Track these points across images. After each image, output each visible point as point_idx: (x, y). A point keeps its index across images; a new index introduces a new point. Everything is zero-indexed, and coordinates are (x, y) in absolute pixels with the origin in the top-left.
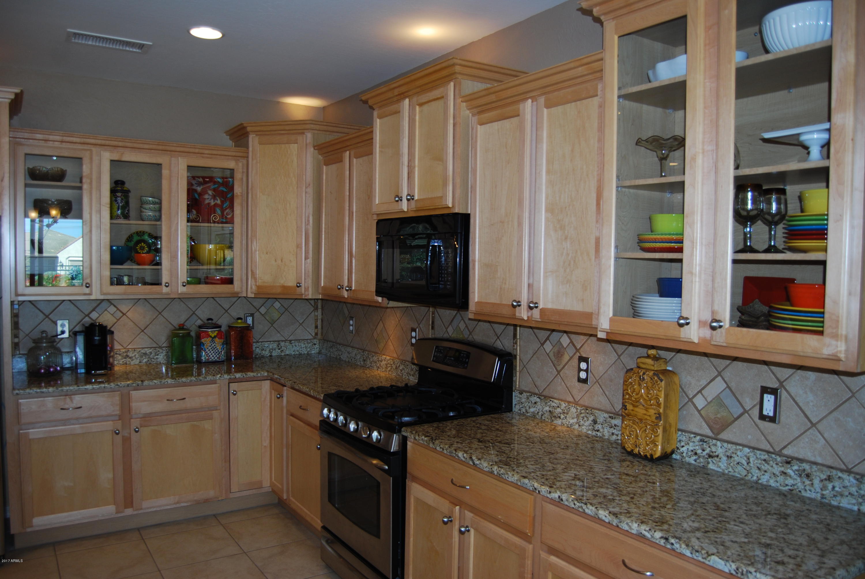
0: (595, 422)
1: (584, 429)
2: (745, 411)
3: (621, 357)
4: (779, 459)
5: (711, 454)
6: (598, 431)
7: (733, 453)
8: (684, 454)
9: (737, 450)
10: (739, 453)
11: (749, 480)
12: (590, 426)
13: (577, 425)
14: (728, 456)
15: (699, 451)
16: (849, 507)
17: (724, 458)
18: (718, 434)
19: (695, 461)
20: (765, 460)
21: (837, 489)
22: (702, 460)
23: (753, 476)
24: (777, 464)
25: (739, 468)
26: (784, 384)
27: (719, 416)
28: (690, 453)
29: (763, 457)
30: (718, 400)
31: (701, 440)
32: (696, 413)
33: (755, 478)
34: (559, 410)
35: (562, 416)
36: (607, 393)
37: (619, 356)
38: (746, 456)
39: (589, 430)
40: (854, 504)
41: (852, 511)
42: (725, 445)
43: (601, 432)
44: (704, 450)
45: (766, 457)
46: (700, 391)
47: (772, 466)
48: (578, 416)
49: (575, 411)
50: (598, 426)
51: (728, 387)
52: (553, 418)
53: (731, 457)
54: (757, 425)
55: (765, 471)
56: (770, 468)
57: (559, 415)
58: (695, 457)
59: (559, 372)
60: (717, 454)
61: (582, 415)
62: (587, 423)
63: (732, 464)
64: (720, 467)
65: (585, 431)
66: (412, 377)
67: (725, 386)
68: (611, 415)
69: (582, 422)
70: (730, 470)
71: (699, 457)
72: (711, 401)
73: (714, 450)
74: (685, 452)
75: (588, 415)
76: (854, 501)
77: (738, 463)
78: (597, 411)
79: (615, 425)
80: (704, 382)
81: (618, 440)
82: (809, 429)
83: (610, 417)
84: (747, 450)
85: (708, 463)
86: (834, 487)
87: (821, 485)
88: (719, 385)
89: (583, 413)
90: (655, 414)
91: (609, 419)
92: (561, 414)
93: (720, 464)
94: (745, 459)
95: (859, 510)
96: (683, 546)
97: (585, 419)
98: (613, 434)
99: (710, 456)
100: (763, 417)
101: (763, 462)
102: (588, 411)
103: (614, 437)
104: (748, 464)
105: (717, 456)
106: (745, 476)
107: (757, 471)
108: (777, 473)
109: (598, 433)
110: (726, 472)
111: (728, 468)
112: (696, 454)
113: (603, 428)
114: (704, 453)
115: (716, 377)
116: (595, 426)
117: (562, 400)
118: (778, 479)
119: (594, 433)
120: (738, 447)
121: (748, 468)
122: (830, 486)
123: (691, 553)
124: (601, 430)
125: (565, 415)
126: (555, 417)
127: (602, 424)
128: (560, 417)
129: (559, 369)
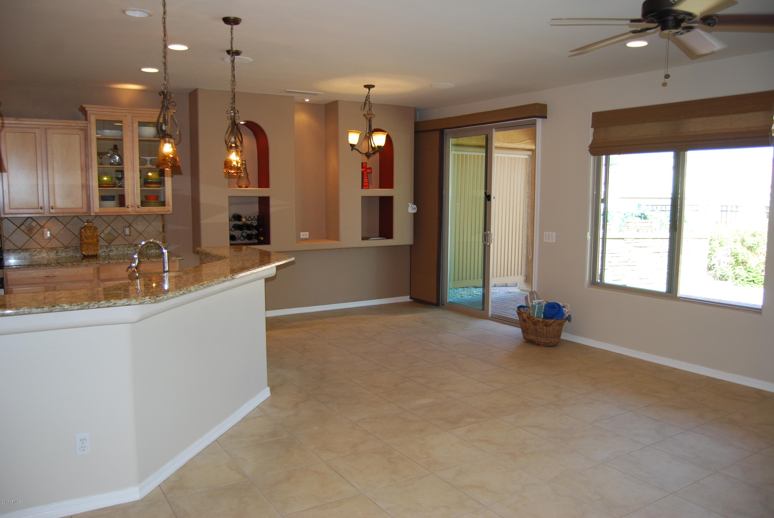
0: (57, 252)
1: (52, 256)
2: (119, 235)
4: (133, 245)
5: (110, 250)
6: (59, 255)
7: (118, 248)
8: (100, 253)
9: (119, 246)
10: (120, 247)
11: (124, 254)
12: (54, 254)
14: (116, 249)
15: (106, 251)
16: (154, 252)
17: (115, 250)
18: (111, 244)
19: (105, 254)
20: (129, 247)
21: (150, 249)
22: (107, 253)
23: (125, 252)
24: (133, 247)
25: (121, 252)
26: (131, 224)
27: (110, 238)
28: (102, 252)
29: (128, 246)
30: (109, 233)
31: (106, 247)
32: (102, 239)
33: (126, 253)
35: (38, 254)
37: (65, 226)
38: (123, 247)
39: (54, 256)
40: (155, 251)
41: (154, 253)
42: (115, 246)
44: (107, 250)
45: (129, 246)
46: (102, 232)
47: (131, 248)
49: (46, 250)
50: (58, 254)
51: (113, 228)
52: (32, 257)
53: (118, 249)
54: (124, 238)
55: (129, 250)
56: (131, 249)
58: (104, 253)
59: (31, 237)
60: (112, 250)
62: (53, 254)
63: (118, 251)
64: (114, 253)
65: (52, 257)
67: (111, 228)
68: (65, 248)
69: (50, 254)
70: (118, 253)
71: (106, 252)
72: (107, 234)
73: (111, 249)
74: (100, 252)
75: (53, 251)
76: (155, 250)
77: (120, 250)
78: (58, 248)
80: (104, 229)
81: (70, 256)
82: (140, 235)
83: (65, 249)
84: (123, 245)
85: (110, 253)
86: (149, 248)
87: (146, 249)
88: (109, 229)
89: (50, 251)
90: (96, 240)
91: (65, 250)
93: (114, 252)
94: (122, 248)
95: (156, 252)
96: (154, 259)
98: (67, 254)
99: (110, 251)
100: (126, 236)
101: (128, 248)
102: (53, 249)
103: (68, 256)
104: (123, 249)
105: (113, 250)
106: (123, 253)
107: (127, 251)
108: (133, 250)
109: (60, 256)
110: (116, 254)
111: (117, 253)
112: (105, 252)
113: (62, 254)
114: (108, 250)
115: (108, 226)
116: (57, 254)
118: (133, 251)
119: (57, 257)
120: (120, 245)
121: (124, 251)
122: (148, 248)
123: (156, 260)
124: (61, 255)
125: (40, 254)
126: (34, 256)
127: (61, 252)
128: (36, 255)
129: (31, 236)
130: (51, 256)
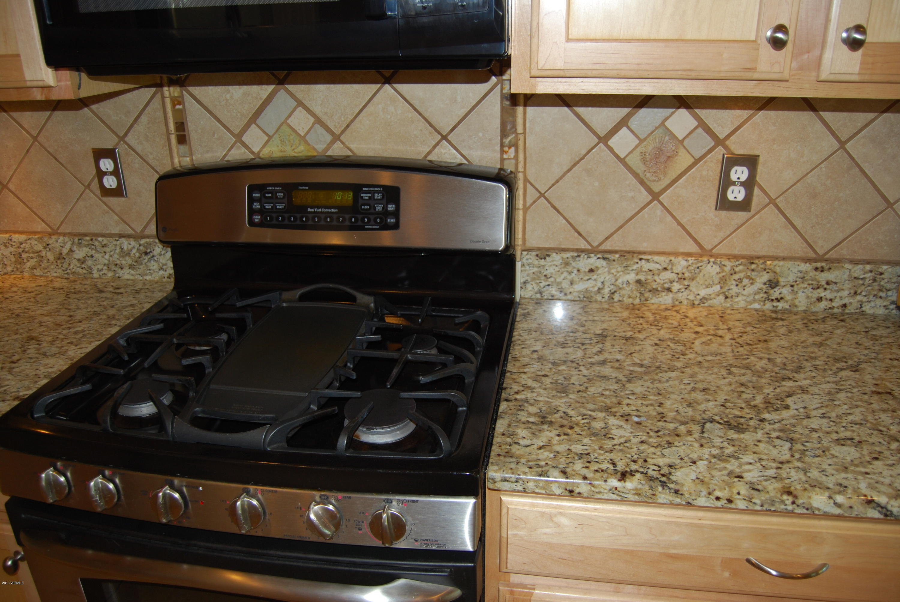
0: (773, 284)
1: (740, 302)
3: (848, 146)
6: (779, 300)
12: (757, 293)
13: (722, 297)
34: (667, 275)
35: (676, 287)
36: (797, 222)
37: (842, 144)
39: (751, 303)
43: (787, 302)
48: (723, 281)
49: (718, 270)
50: (775, 293)
52: (647, 295)
57: (666, 286)
59: (656, 196)
61: (736, 277)
62: (749, 290)
65: (742, 304)
66: (126, 270)
68: (819, 265)
69: (735, 290)
75: (754, 274)
78: (781, 263)
79: (828, 283)
81: (832, 308)
83: (816, 269)
89: (740, 272)
91: (813, 273)
92: (671, 282)
97: (746, 281)
98: (820, 299)
102: (753, 266)
103: (823, 305)
109: (781, 305)
113: (794, 293)
116: (772, 291)
117: (676, 254)
119: (769, 306)
124: (789, 297)
125: (686, 283)
126: (654, 291)
127: (792, 286)
128: (669, 290)
129: (656, 188)
130: (740, 298)
